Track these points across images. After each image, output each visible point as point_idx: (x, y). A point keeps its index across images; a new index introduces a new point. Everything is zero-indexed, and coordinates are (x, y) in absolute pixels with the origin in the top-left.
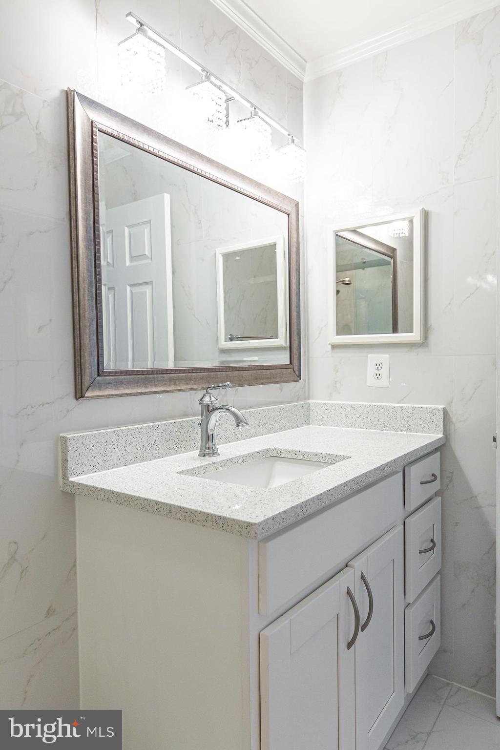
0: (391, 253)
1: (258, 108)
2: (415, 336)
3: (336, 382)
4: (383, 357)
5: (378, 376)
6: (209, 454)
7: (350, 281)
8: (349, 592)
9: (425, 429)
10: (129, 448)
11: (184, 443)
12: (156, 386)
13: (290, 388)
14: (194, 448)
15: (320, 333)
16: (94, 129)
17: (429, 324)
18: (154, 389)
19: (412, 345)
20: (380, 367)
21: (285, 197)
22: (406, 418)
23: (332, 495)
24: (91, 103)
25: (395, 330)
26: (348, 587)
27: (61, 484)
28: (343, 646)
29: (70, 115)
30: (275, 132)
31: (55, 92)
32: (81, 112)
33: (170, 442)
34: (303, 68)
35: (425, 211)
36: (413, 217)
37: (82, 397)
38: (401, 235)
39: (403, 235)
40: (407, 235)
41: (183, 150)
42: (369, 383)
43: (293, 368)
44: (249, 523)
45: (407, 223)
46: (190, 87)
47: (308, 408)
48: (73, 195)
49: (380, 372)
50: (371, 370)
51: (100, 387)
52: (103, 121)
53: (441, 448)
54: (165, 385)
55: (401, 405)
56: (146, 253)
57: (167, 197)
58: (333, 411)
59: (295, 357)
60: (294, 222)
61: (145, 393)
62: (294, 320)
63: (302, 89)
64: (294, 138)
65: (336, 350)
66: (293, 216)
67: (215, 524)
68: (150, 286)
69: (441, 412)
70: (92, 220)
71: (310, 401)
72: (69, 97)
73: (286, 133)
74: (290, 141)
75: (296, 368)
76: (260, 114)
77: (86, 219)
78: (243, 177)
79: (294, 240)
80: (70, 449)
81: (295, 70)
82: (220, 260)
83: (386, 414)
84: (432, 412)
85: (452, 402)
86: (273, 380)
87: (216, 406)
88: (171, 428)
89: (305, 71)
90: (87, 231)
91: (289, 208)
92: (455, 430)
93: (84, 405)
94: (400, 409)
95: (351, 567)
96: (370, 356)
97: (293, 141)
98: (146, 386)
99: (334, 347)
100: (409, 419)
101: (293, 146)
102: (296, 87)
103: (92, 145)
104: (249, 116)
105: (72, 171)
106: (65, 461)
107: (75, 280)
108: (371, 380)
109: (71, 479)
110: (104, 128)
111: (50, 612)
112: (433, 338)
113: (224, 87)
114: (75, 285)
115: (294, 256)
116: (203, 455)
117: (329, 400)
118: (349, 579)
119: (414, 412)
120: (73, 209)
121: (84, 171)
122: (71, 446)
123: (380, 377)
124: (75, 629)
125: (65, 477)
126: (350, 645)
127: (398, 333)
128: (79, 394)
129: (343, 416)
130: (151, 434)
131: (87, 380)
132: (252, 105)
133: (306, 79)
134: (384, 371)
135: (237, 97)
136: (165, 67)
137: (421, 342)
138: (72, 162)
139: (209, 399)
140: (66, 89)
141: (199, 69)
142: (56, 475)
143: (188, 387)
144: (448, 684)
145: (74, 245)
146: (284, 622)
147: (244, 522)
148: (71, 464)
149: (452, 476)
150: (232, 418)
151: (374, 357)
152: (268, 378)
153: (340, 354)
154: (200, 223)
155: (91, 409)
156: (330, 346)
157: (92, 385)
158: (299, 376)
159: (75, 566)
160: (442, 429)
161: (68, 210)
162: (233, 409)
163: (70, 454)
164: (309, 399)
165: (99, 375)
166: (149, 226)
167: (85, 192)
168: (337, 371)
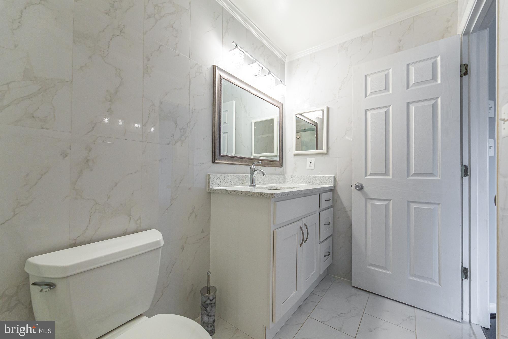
0: (316, 124)
1: (271, 72)
2: (324, 151)
3: (295, 168)
4: (312, 159)
5: (310, 166)
6: (253, 186)
7: (299, 137)
8: (301, 227)
9: (327, 184)
10: (228, 181)
11: (244, 182)
12: (236, 162)
13: (278, 169)
14: (247, 185)
15: (290, 150)
16: (221, 77)
17: (329, 147)
18: (235, 163)
19: (323, 154)
20: (311, 162)
21: (278, 102)
22: (320, 180)
23: (296, 193)
24: (220, 69)
25: (317, 149)
26: (300, 226)
27: (207, 190)
28: (299, 245)
29: (214, 73)
30: (276, 80)
31: (210, 66)
32: (218, 72)
33: (240, 181)
34: (286, 58)
35: (328, 107)
36: (324, 109)
37: (215, 162)
38: (319, 118)
39: (320, 118)
40: (322, 118)
41: (246, 85)
42: (307, 168)
43: (280, 162)
44: (272, 193)
45: (321, 112)
46: (250, 64)
47: (285, 177)
48: (214, 98)
49: (311, 164)
50: (308, 163)
51: (220, 160)
52: (224, 75)
53: (332, 190)
54: (239, 162)
55: (319, 175)
56: (226, 122)
57: (234, 102)
58: (294, 178)
59: (281, 158)
60: (281, 111)
61: (232, 164)
62: (281, 145)
63: (285, 65)
64: (282, 81)
65: (296, 156)
66: (281, 109)
67: (261, 195)
68: (227, 134)
69: (333, 178)
70: (219, 106)
71: (286, 175)
72: (214, 68)
73: (279, 80)
74: (281, 83)
75: (281, 163)
76: (271, 73)
77: (218, 106)
78: (265, 94)
79: (281, 117)
80: (211, 178)
81: (283, 59)
82: (253, 124)
83: (313, 179)
84: (330, 178)
85: (337, 174)
86: (273, 165)
87: (255, 170)
88: (240, 177)
89: (286, 59)
90: (218, 110)
91: (280, 106)
92: (338, 184)
93: (215, 166)
94: (318, 177)
95: (302, 220)
96: (308, 158)
97: (282, 83)
98: (233, 162)
99: (295, 155)
100: (321, 180)
101: (282, 84)
102: (283, 64)
103: (220, 82)
104: (268, 74)
105: (214, 90)
106: (209, 182)
107: (214, 125)
108: (308, 167)
109: (211, 188)
110: (224, 77)
111: (203, 231)
112: (330, 152)
113: (260, 64)
114: (214, 126)
115: (281, 123)
116: (251, 186)
117: (293, 174)
118: (301, 223)
119: (323, 178)
120: (214, 102)
121: (218, 91)
122: (211, 177)
123: (311, 166)
124: (209, 239)
125: (209, 187)
126: (301, 245)
127: (318, 150)
128: (213, 161)
129: (298, 180)
130: (234, 177)
131: (216, 157)
132: (269, 70)
133: (286, 61)
134: (313, 164)
135: (264, 68)
136: (244, 59)
137: (326, 153)
138: (214, 88)
139: (253, 167)
140: (213, 65)
141: (253, 59)
142: (206, 187)
143: (246, 164)
144: (335, 277)
145: (214, 113)
146: (281, 229)
147: (271, 193)
148: (211, 183)
149: (337, 201)
150: (261, 173)
151: (309, 159)
152: (271, 165)
153: (297, 158)
154: (246, 111)
155: (216, 167)
156: (293, 155)
157: (218, 159)
158: (282, 166)
159: (210, 217)
160: (333, 184)
161: (212, 102)
162: (262, 170)
163: (211, 180)
164: (285, 174)
165: (219, 156)
166: (227, 112)
167: (218, 97)
168: (296, 164)
